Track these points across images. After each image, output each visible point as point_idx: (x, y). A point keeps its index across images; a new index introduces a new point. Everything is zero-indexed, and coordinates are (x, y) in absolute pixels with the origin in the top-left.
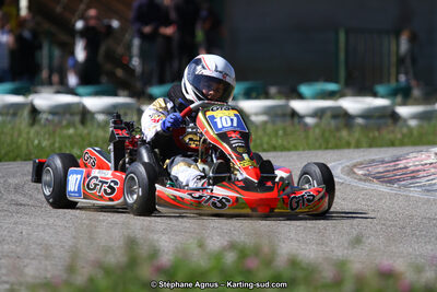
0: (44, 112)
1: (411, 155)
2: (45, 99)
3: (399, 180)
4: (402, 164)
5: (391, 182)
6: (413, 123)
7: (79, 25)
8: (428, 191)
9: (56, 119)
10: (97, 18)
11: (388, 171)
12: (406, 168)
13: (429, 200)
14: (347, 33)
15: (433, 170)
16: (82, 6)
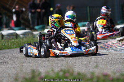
0: (5, 36)
1: (110, 41)
2: (5, 32)
3: (107, 48)
4: (108, 44)
5: (105, 49)
7: (14, 10)
8: (116, 51)
9: (9, 37)
10: (19, 8)
11: (104, 46)
12: (109, 45)
13: (116, 53)
14: (90, 8)
15: (116, 45)
16: (14, 5)
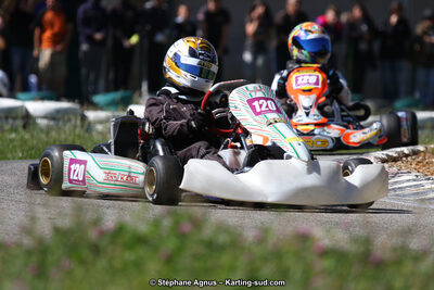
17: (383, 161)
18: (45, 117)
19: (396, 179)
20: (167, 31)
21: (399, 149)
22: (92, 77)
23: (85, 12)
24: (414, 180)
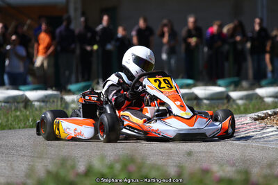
0: (0, 101)
6: (240, 102)
15: (248, 128)
17: (256, 120)
18: (38, 101)
19: (264, 131)
20: (113, 43)
21: (265, 112)
22: (67, 73)
23: (60, 32)
24: (276, 131)
